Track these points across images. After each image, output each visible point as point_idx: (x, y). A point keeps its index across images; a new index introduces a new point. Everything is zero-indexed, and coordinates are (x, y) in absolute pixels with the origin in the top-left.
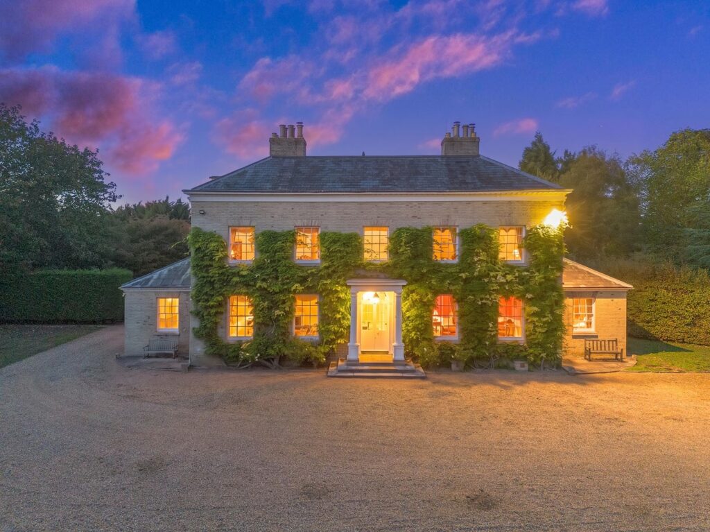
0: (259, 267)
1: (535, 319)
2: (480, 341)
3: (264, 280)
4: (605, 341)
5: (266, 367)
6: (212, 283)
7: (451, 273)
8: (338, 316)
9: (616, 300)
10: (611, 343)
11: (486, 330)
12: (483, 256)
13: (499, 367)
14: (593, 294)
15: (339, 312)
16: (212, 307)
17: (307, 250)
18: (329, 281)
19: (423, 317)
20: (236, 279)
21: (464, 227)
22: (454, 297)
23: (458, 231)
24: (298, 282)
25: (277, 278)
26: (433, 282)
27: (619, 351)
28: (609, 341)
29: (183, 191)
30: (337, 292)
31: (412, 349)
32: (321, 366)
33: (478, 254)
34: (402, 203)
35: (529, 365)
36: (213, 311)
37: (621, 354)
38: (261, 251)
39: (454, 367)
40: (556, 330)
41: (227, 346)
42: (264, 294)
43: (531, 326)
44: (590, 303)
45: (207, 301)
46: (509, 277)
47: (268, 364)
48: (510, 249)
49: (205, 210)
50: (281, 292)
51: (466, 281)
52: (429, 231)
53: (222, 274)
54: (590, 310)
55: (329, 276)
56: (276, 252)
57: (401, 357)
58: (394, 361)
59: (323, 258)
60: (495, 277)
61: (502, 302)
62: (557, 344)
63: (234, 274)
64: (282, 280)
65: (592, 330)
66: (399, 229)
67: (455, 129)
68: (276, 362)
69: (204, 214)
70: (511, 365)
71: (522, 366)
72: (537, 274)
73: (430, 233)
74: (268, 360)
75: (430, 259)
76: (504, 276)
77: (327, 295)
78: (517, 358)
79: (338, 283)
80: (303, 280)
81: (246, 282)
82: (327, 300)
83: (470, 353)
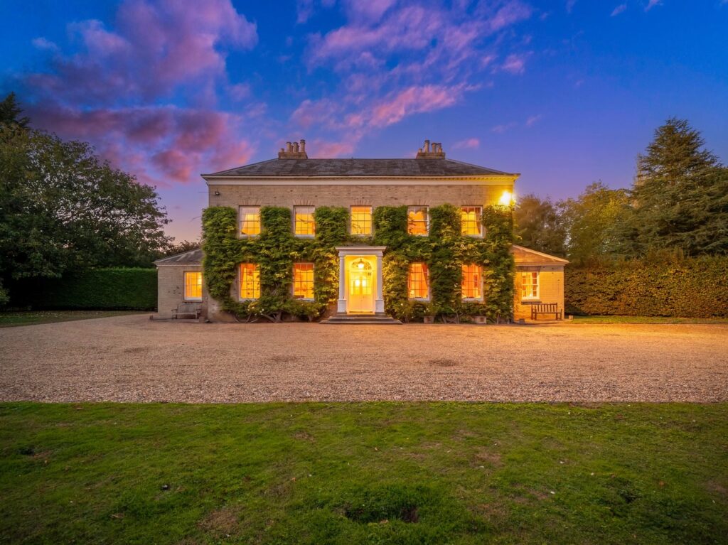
0: (264, 237)
1: (492, 281)
2: (448, 300)
3: (268, 248)
4: (547, 305)
5: (268, 321)
6: (224, 251)
7: (424, 243)
8: (330, 279)
9: (554, 273)
10: (552, 306)
11: (452, 290)
12: (448, 228)
13: (463, 322)
14: (537, 269)
15: (330, 276)
16: (224, 271)
17: (304, 226)
18: (321, 249)
19: (400, 279)
20: (244, 248)
21: (432, 207)
22: (425, 264)
23: (428, 210)
24: (296, 250)
25: (278, 246)
26: (408, 250)
27: (559, 311)
28: (551, 305)
29: (202, 175)
30: (328, 258)
31: (392, 307)
32: (316, 320)
33: (444, 227)
34: (381, 186)
35: (487, 319)
36: (226, 275)
37: (561, 313)
38: (265, 225)
39: (425, 320)
40: (508, 290)
41: (237, 305)
42: (268, 260)
43: (488, 288)
44: (535, 275)
45: (221, 265)
46: (470, 246)
47: (271, 318)
48: (470, 225)
49: (220, 192)
50: (281, 258)
51: (435, 249)
52: (405, 209)
53: (233, 244)
54: (535, 282)
55: (322, 246)
56: (277, 225)
57: (382, 309)
58: (376, 313)
59: (317, 232)
60: (459, 246)
61: (464, 267)
62: (510, 301)
63: (244, 244)
64: (283, 249)
65: (537, 298)
66: (380, 208)
67: (426, 146)
68: (278, 317)
69: (219, 195)
70: (473, 320)
71: (482, 320)
72: (492, 244)
73: (406, 211)
74: (271, 316)
75: (405, 231)
76: (466, 245)
77: (321, 261)
78: (477, 314)
79: (329, 251)
80: (300, 249)
81: (252, 250)
82: (320, 266)
83: (439, 308)
